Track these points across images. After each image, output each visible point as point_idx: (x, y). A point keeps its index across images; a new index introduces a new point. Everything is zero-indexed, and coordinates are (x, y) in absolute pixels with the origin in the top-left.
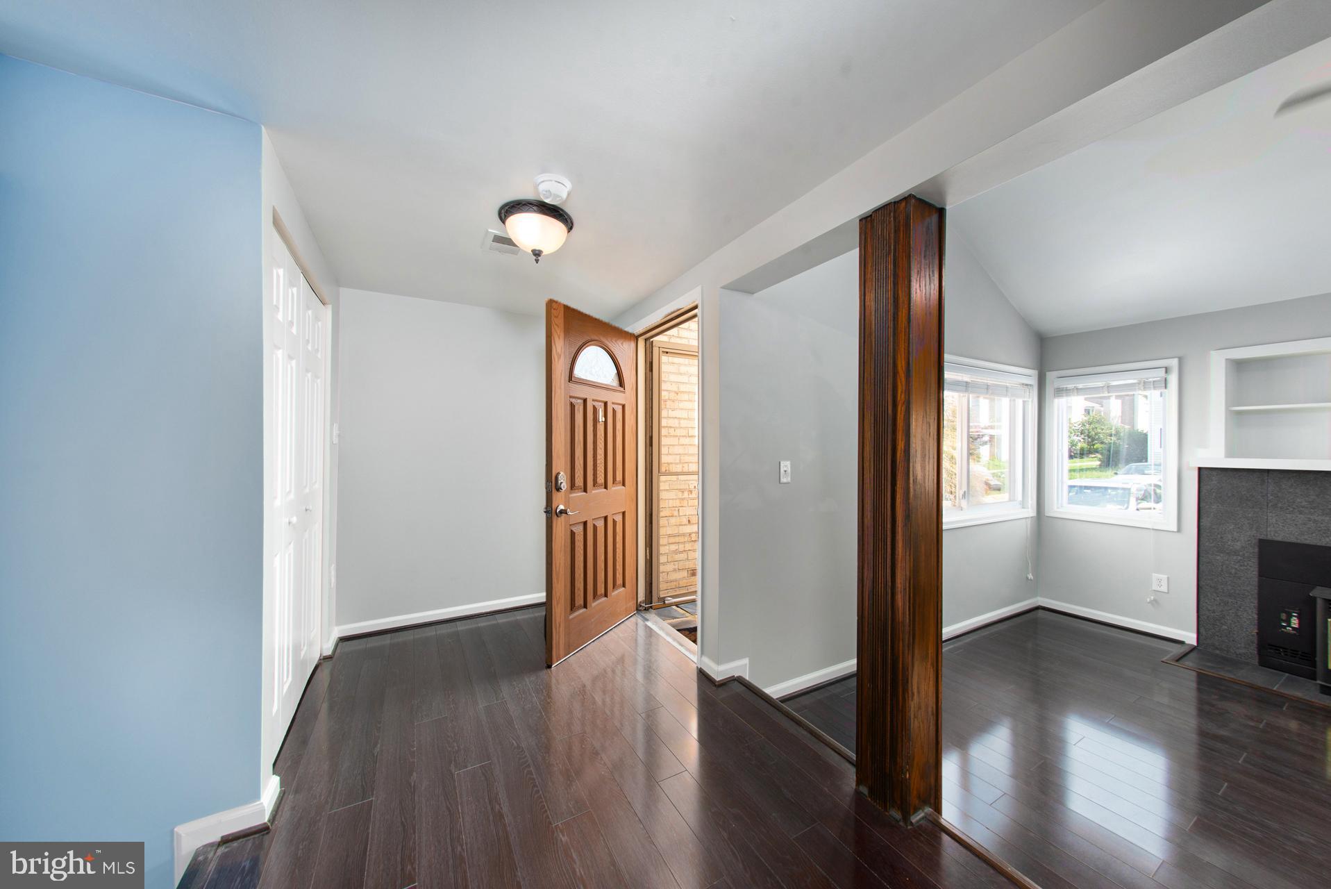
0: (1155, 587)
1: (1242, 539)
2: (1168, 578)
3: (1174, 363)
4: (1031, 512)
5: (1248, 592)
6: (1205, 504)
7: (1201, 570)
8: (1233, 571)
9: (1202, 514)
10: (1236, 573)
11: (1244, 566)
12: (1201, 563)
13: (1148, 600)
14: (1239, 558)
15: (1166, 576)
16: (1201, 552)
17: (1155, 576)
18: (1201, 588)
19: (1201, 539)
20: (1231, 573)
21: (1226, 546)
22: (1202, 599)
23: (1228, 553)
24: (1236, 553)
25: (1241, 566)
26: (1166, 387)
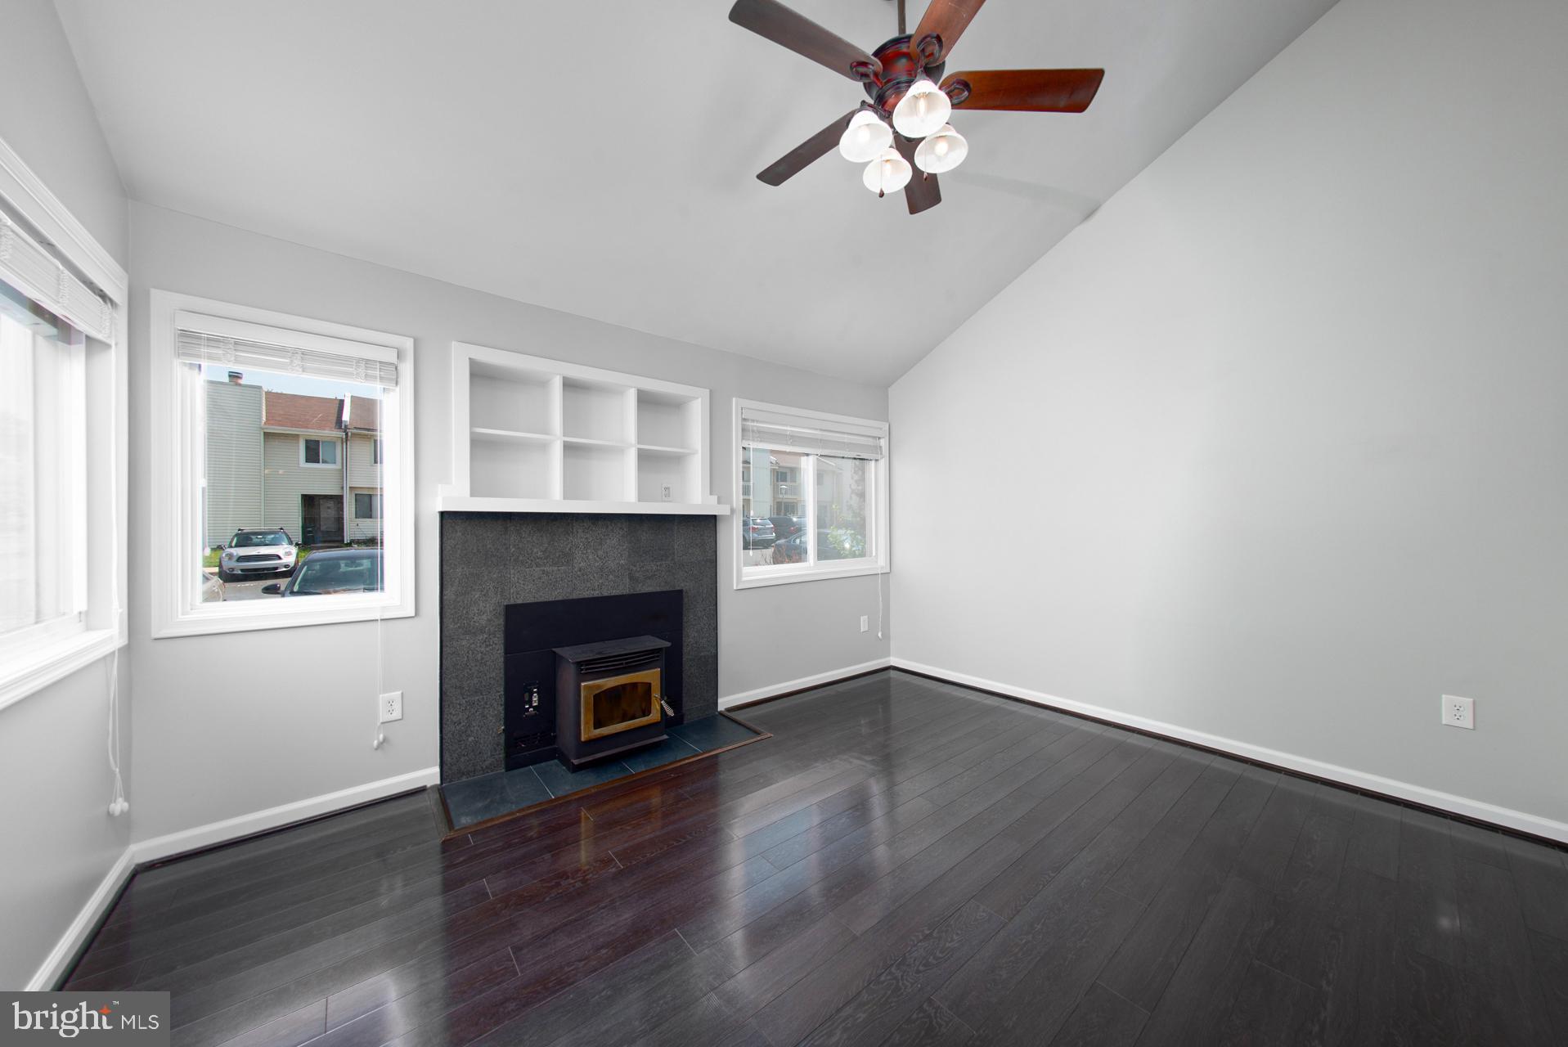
0: (384, 716)
1: (487, 613)
2: (402, 693)
3: (408, 344)
4: (111, 635)
5: (494, 679)
6: (448, 568)
7: (444, 667)
8: (479, 656)
9: (445, 583)
10: (482, 659)
11: (490, 645)
12: (445, 656)
13: (376, 743)
14: (485, 636)
15: (400, 693)
16: (444, 639)
17: (383, 697)
18: (445, 694)
19: (445, 620)
20: (477, 660)
21: (472, 623)
22: (446, 710)
23: (474, 633)
24: (482, 631)
25: (487, 646)
26: (397, 383)
